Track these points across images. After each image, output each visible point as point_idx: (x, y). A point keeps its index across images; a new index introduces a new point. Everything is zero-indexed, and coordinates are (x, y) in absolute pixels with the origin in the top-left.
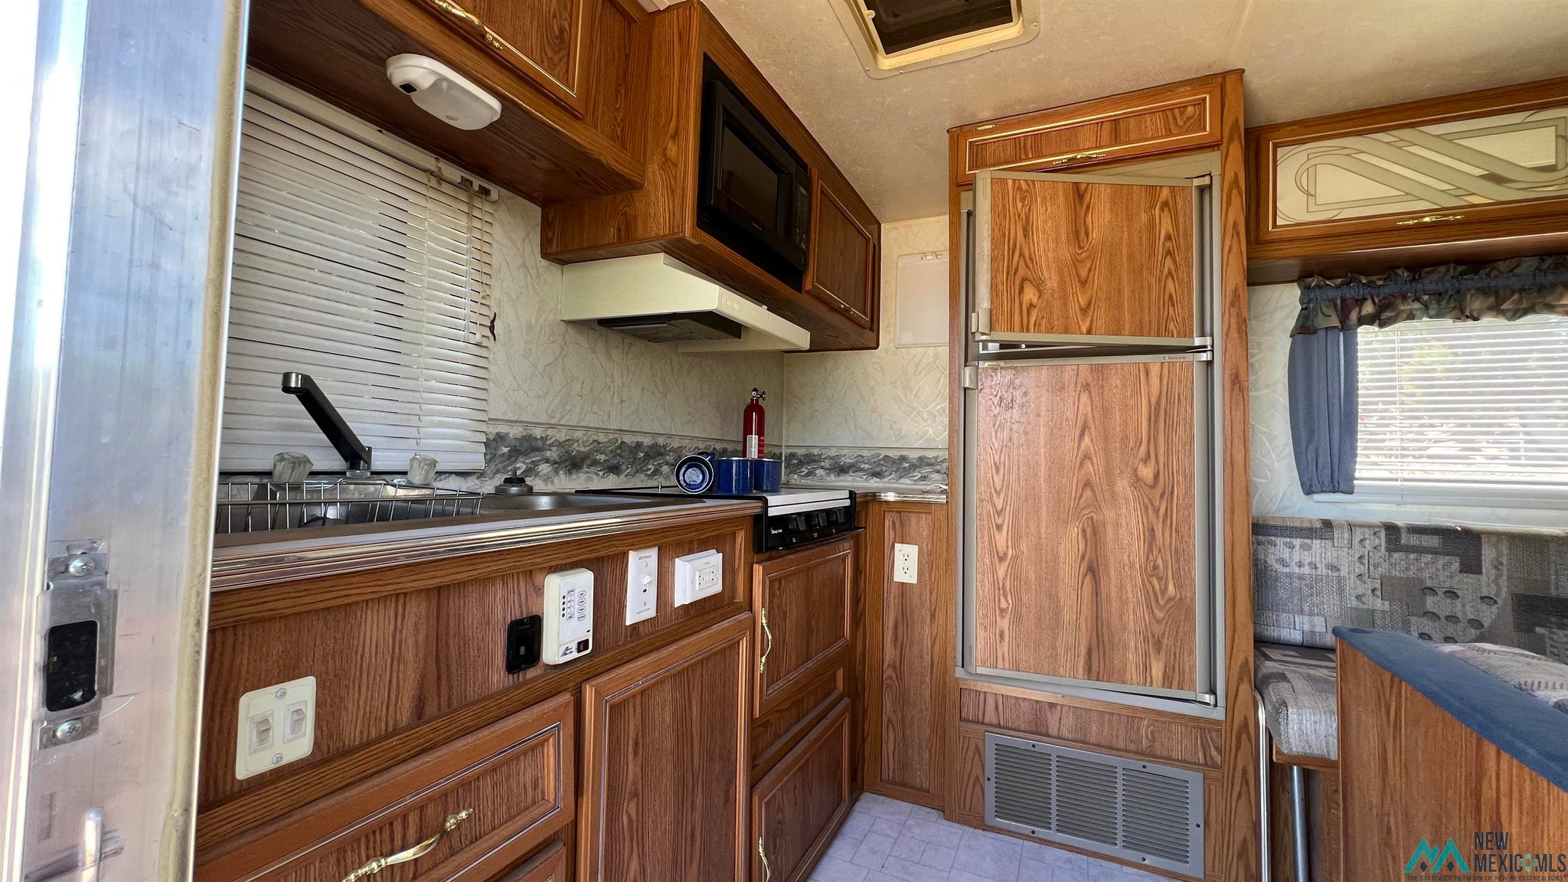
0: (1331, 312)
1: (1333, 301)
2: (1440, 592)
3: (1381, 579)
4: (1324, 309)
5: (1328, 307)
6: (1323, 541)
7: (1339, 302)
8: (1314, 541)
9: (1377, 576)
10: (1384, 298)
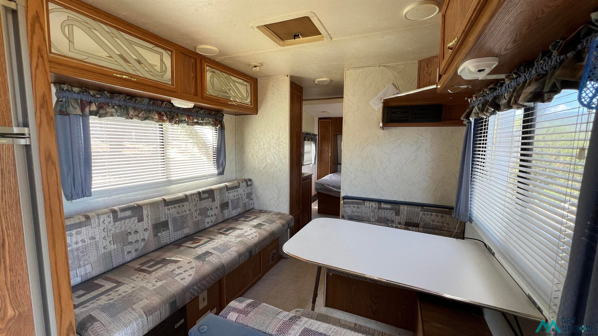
0: (76, 106)
1: (76, 100)
2: (133, 233)
3: (113, 236)
4: (73, 103)
5: (75, 103)
6: (87, 227)
7: (79, 101)
8: (82, 228)
9: (111, 235)
10: (100, 104)
